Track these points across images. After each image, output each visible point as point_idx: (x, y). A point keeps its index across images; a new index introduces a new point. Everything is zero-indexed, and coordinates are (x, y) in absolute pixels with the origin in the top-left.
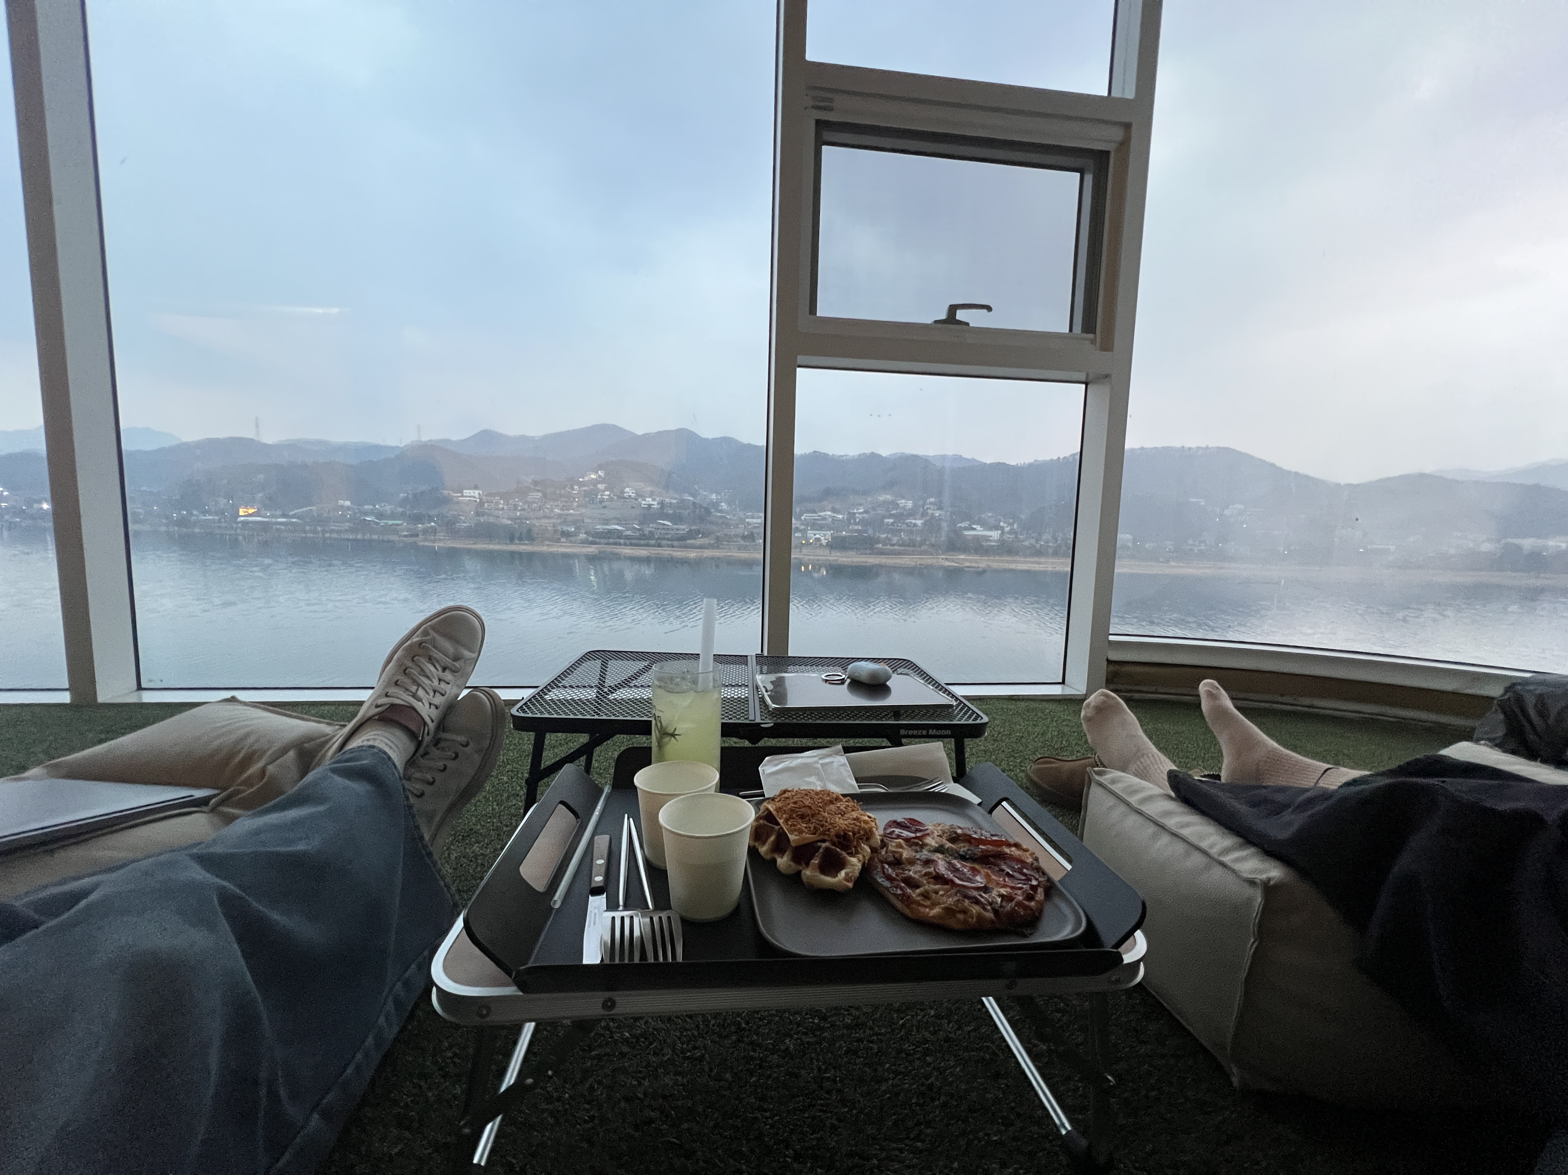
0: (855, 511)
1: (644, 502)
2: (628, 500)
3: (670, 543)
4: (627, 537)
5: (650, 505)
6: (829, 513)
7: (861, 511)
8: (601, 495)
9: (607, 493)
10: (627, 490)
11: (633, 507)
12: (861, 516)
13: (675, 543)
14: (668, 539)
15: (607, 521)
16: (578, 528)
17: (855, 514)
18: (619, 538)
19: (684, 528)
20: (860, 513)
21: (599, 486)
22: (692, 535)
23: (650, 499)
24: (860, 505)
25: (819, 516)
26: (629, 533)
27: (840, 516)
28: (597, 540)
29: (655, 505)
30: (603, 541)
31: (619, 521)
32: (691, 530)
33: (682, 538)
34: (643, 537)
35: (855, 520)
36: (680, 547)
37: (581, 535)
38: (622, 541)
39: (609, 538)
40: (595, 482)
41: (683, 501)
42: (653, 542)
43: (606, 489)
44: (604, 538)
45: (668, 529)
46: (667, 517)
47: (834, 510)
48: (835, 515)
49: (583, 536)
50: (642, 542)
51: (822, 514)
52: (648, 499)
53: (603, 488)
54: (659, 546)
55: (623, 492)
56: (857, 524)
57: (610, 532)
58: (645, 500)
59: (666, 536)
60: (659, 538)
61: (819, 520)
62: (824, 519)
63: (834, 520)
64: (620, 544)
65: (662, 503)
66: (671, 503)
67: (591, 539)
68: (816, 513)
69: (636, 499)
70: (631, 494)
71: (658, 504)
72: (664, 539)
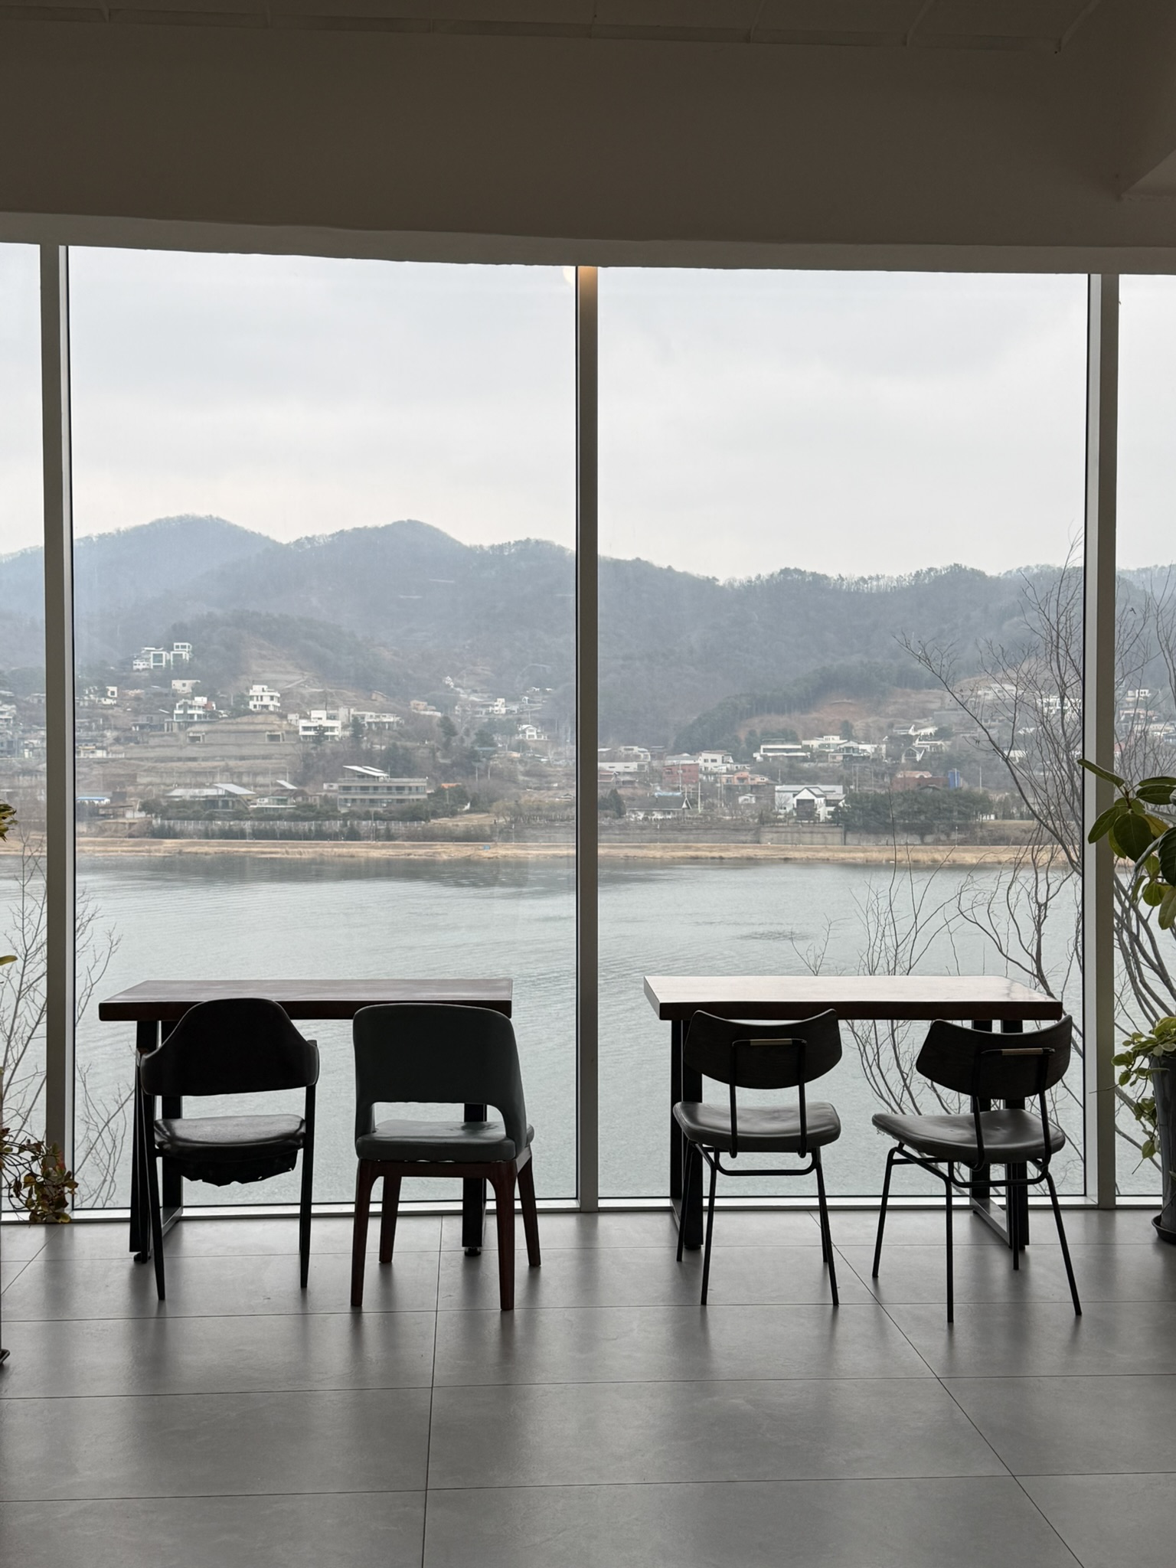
0: (911, 732)
1: (304, 723)
2: (260, 718)
3: (382, 826)
4: (263, 815)
5: (322, 730)
6: (835, 740)
7: (930, 730)
8: (185, 706)
9: (201, 700)
10: (257, 690)
11: (273, 738)
12: (926, 745)
13: (398, 827)
14: (378, 817)
15: (202, 777)
16: (119, 797)
17: (910, 739)
18: (239, 816)
19: (419, 788)
20: (925, 738)
21: (177, 684)
22: (444, 804)
23: (322, 714)
24: (925, 713)
25: (806, 748)
26: (265, 803)
27: (869, 748)
28: (178, 826)
29: (337, 729)
30: (191, 826)
31: (235, 776)
32: (440, 792)
33: (414, 814)
34: (306, 812)
35: (911, 754)
36: (411, 837)
37: (129, 815)
38: (247, 825)
39: (211, 818)
40: (164, 677)
41: (413, 718)
42: (336, 825)
43: (197, 692)
44: (197, 818)
45: (376, 788)
46: (369, 759)
47: (847, 732)
48: (852, 744)
49: (135, 816)
50: (304, 826)
51: (815, 743)
52: (315, 714)
53: (188, 689)
54: (353, 835)
55: (243, 699)
56: (918, 766)
57: (211, 802)
58: (308, 718)
59: (373, 810)
60: (352, 815)
61: (805, 759)
62: (820, 755)
63: (850, 758)
64: (241, 835)
65: (356, 725)
66: (380, 725)
67: (157, 822)
68: (795, 740)
69: (283, 717)
70: (266, 701)
71: (344, 727)
72: (367, 816)
